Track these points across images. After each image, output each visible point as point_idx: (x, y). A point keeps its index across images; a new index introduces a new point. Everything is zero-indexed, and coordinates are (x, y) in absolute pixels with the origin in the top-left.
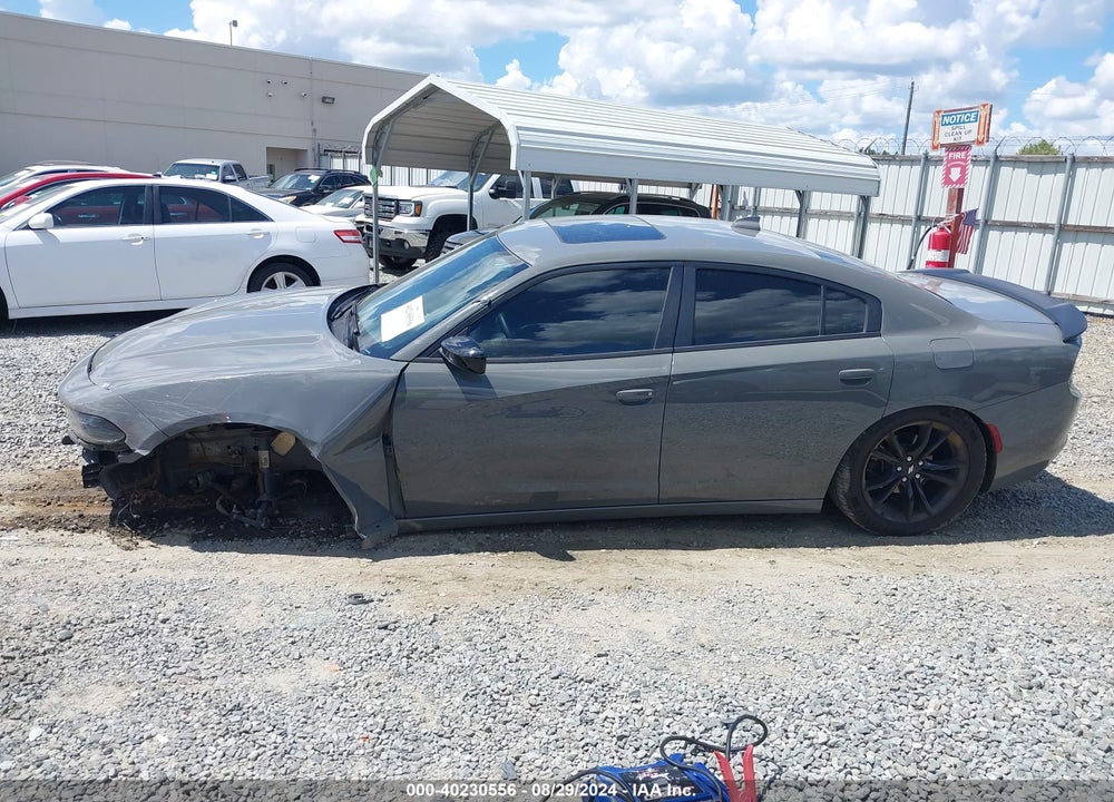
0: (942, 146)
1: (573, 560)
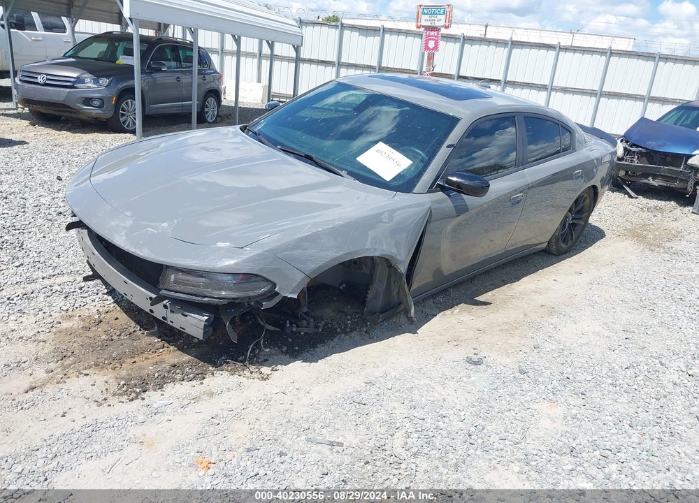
0: (423, 26)
1: (490, 304)
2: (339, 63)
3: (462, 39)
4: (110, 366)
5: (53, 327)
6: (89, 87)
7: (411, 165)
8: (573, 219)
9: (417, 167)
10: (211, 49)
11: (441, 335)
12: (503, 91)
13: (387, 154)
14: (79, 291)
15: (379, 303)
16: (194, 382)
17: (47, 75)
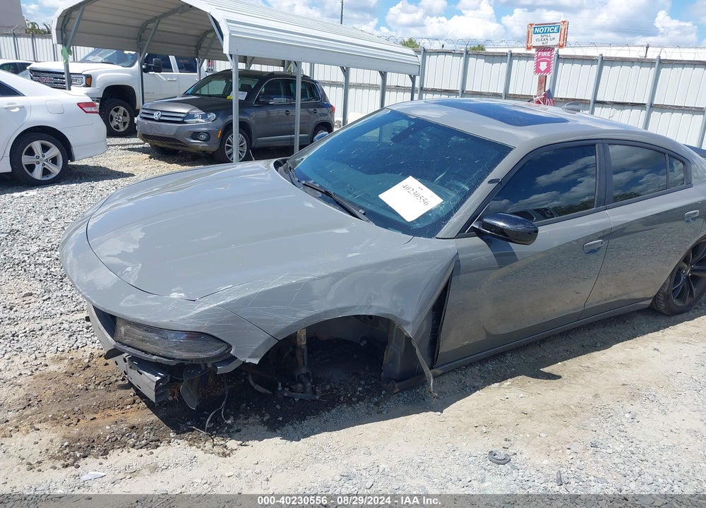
0: (534, 47)
1: (559, 377)
2: (463, 91)
3: (600, 60)
4: (67, 422)
5: (37, 369)
6: (197, 122)
7: (441, 205)
8: (693, 270)
9: (447, 206)
10: (337, 82)
11: (472, 416)
12: (592, 113)
13: (414, 191)
14: (85, 330)
15: (398, 369)
16: (143, 451)
17: (162, 111)
